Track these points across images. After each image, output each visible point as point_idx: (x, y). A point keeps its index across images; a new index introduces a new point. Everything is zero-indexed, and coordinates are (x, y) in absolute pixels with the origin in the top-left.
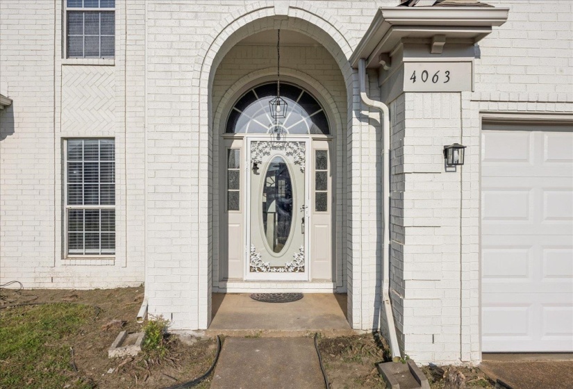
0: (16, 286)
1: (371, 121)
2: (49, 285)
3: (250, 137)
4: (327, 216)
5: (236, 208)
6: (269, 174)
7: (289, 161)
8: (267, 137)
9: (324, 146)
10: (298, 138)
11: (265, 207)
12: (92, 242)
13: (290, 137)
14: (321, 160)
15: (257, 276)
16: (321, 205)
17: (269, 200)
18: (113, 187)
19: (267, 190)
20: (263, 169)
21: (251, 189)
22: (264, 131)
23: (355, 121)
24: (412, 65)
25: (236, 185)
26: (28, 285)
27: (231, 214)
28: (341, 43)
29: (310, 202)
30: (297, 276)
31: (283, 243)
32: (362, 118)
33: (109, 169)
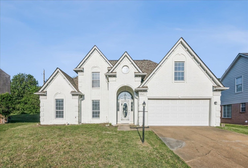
0: (85, 123)
1: (137, 98)
2: (90, 123)
3: (121, 100)
4: (133, 112)
5: (119, 111)
6: (124, 106)
7: (127, 103)
8: (124, 100)
9: (132, 101)
10: (128, 100)
11: (123, 111)
12: (96, 116)
13: (127, 100)
14: (132, 103)
15: (122, 121)
16: (132, 110)
17: (124, 110)
18: (99, 108)
19: (123, 109)
20: (123, 105)
21: (121, 108)
22: (123, 99)
23: (135, 99)
24: (140, 93)
25: (119, 107)
26: (87, 123)
27: (118, 112)
28: (133, 89)
29: (130, 110)
30: (128, 121)
31: (126, 116)
32: (136, 98)
33: (99, 105)
